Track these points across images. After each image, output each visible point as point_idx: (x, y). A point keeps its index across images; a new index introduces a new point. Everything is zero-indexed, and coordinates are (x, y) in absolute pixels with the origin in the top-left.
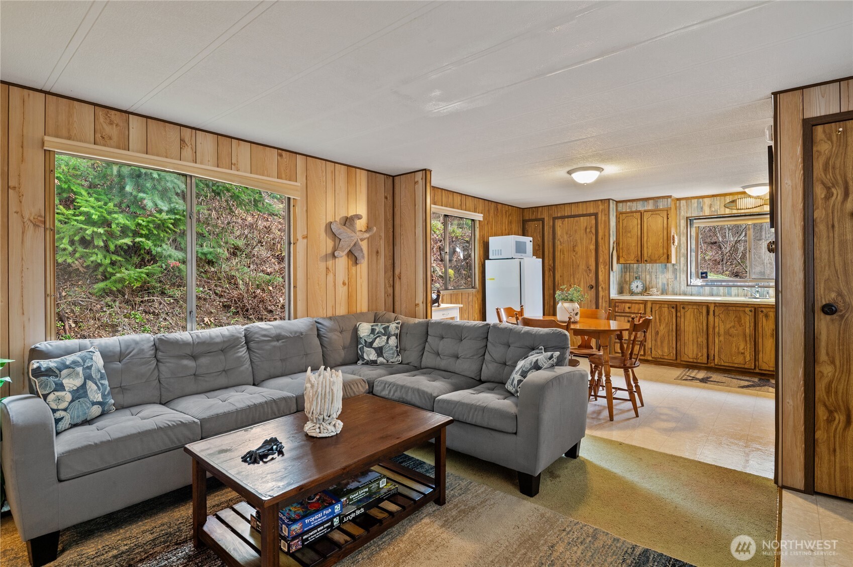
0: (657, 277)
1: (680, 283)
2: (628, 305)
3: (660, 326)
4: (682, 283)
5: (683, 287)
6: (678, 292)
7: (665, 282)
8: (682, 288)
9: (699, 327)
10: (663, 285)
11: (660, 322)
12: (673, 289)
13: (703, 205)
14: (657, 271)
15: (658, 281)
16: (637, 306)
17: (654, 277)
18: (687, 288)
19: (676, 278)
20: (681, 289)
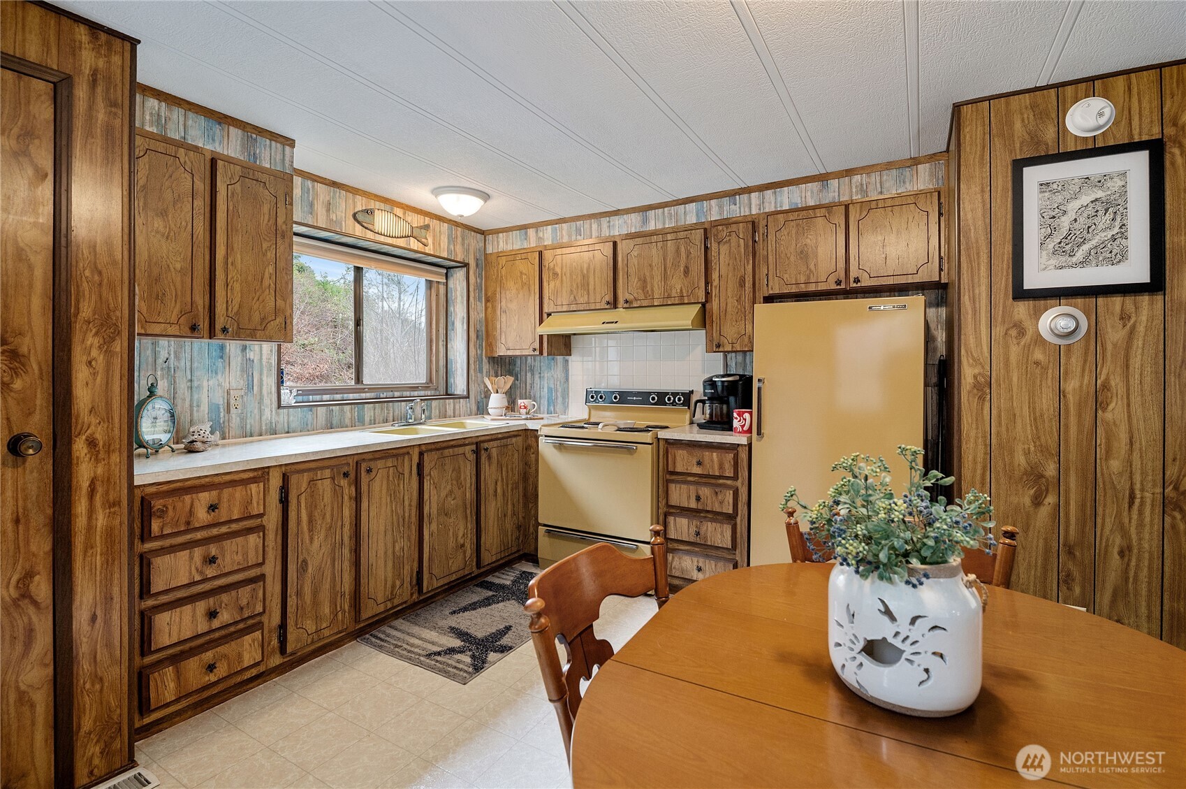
0: (195, 384)
1: (261, 402)
2: (205, 498)
3: (311, 539)
4: (266, 401)
5: (269, 413)
6: (257, 430)
7: (220, 400)
8: (267, 414)
9: (397, 513)
10: (214, 408)
11: (311, 530)
12: (243, 420)
13: (313, 199)
14: (195, 365)
15: (196, 397)
16: (239, 492)
17: (182, 386)
18: (278, 414)
19: (250, 387)
20: (264, 418)
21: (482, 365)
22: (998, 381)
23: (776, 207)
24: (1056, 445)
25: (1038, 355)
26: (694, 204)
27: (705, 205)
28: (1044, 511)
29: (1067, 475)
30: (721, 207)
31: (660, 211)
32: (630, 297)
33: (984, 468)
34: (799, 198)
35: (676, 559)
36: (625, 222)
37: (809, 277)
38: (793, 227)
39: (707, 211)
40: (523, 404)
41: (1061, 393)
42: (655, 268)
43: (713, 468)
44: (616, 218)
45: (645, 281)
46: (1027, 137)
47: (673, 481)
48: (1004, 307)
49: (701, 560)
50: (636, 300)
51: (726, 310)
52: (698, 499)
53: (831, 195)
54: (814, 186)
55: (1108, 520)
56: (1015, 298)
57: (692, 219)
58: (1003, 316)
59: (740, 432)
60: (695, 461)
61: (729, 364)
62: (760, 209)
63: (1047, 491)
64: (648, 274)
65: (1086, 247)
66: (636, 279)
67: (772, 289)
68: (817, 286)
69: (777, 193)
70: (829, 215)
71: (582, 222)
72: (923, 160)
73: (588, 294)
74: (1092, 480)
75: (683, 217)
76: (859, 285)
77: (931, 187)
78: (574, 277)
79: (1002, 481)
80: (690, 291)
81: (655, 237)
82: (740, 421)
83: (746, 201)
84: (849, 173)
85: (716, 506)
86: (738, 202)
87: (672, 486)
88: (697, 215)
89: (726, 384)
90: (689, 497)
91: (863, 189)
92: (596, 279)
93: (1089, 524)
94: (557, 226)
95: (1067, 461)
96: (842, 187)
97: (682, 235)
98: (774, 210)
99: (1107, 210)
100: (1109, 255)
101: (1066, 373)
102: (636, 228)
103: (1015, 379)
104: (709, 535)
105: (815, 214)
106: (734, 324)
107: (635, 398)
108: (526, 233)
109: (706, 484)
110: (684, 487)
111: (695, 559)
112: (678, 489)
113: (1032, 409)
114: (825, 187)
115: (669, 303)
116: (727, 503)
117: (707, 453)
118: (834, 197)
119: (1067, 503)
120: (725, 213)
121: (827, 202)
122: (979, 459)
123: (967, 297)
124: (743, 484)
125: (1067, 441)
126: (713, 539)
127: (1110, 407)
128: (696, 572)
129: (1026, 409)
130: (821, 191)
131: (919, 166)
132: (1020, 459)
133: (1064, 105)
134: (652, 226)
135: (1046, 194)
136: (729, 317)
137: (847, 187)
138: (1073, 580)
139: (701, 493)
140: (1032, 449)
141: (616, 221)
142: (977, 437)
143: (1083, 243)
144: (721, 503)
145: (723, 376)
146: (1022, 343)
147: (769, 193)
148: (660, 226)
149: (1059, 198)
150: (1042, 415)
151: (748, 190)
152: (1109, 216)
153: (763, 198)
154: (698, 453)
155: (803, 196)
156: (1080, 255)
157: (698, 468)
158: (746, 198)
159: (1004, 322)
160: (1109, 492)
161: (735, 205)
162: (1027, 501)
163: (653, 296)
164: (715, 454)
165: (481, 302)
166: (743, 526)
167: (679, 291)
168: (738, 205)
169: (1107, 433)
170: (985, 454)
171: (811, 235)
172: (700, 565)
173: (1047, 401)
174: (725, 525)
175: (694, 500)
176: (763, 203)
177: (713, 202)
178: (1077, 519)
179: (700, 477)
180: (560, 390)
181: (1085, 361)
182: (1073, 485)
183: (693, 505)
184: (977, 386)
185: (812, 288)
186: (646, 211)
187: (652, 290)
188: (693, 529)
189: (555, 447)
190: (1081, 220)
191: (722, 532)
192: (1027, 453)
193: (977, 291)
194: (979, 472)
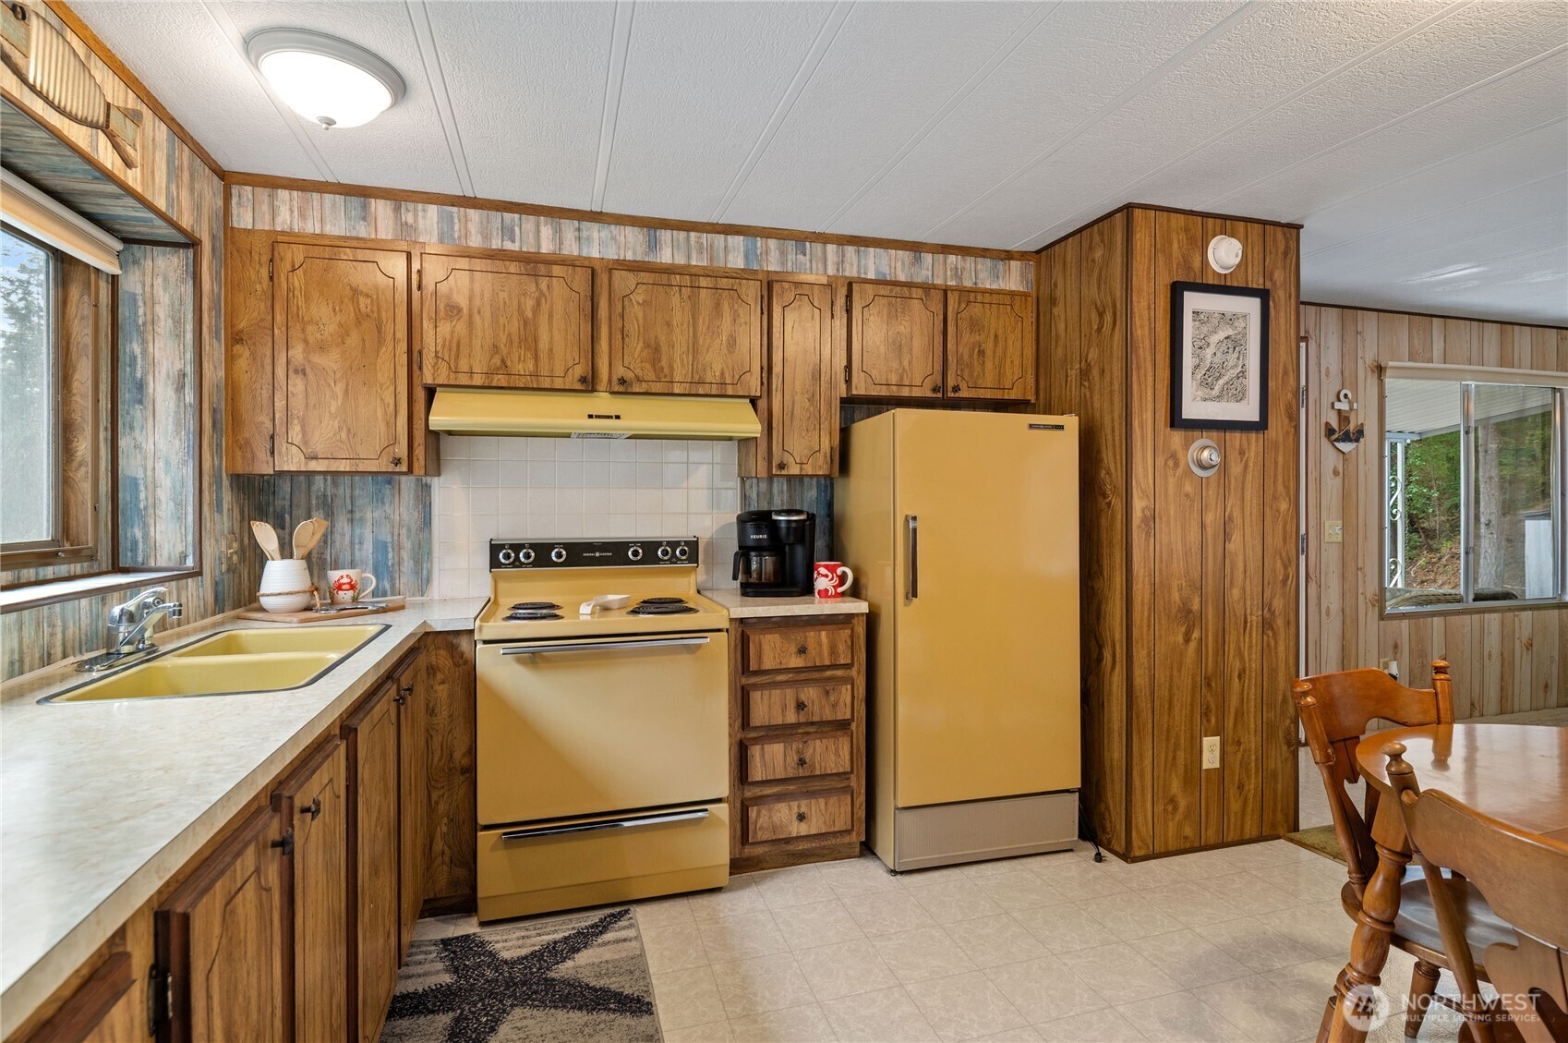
21: (222, 493)
22: (1160, 514)
23: (859, 272)
24: (1200, 578)
25: (1188, 488)
26: (742, 238)
27: (759, 244)
28: (1193, 645)
29: (1206, 606)
30: (783, 253)
31: (682, 234)
32: (629, 375)
33: (1150, 609)
34: (888, 267)
35: (764, 812)
36: (613, 238)
37: (902, 379)
38: (884, 305)
39: (761, 254)
40: (346, 580)
41: (1203, 526)
42: (678, 331)
43: (820, 654)
44: (596, 226)
45: (657, 350)
46: (1181, 259)
47: (756, 687)
48: (1164, 436)
49: (804, 803)
50: (639, 380)
51: (792, 413)
52: (800, 706)
53: (924, 272)
54: (904, 255)
55: (1231, 646)
56: (1173, 425)
57: (737, 261)
58: (1164, 447)
59: (831, 596)
60: (793, 649)
61: (747, 494)
62: (838, 270)
63: (1194, 625)
64: (662, 338)
65: (1221, 382)
66: (641, 344)
67: (856, 388)
68: (910, 391)
69: (861, 253)
70: (927, 299)
71: (517, 216)
72: (1015, 255)
73: (536, 358)
74: (1222, 613)
75: (722, 255)
76: (957, 395)
77: (1022, 290)
78: (502, 321)
79: (1163, 622)
80: (737, 377)
81: (678, 276)
82: (832, 579)
83: (820, 254)
84: (946, 249)
85: (828, 712)
86: (808, 252)
87: (756, 696)
88: (746, 257)
89: (794, 525)
90: (784, 708)
91: (957, 274)
92: (555, 332)
93: (1221, 652)
94: (455, 209)
95: (1206, 593)
96: (936, 265)
97: (724, 283)
98: (856, 275)
99: (1234, 348)
100: (1235, 392)
101: (1206, 506)
102: (634, 252)
103: (1172, 513)
104: (817, 758)
105: (910, 293)
106: (803, 434)
107: (597, 554)
108: (365, 207)
109: (807, 682)
110: (776, 693)
111: (794, 804)
112: (765, 697)
113: (1184, 544)
114: (917, 260)
115: (701, 392)
116: (842, 704)
117: (812, 633)
118: (927, 277)
119: (1207, 636)
120: (790, 264)
121: (919, 280)
122: (1146, 601)
123: (1137, 422)
124: (859, 672)
125: (1206, 573)
126: (823, 764)
127: (1233, 538)
128: (795, 823)
129: (1179, 544)
130: (913, 264)
131: (1011, 262)
132: (1176, 596)
133: (1207, 236)
134: (666, 256)
135: (1197, 323)
136: (797, 423)
137: (941, 267)
138: (1211, 711)
139: (803, 697)
140: (1184, 584)
141: (595, 231)
142: (1145, 576)
143: (1219, 377)
144: (834, 706)
145: (789, 512)
146: (1177, 475)
147: (850, 250)
148: (680, 260)
149: (1205, 329)
150: (1190, 549)
151: (824, 239)
152: (1236, 355)
153: (843, 256)
154: (798, 636)
155: (893, 266)
156: (1217, 388)
157: (798, 659)
158: (819, 249)
159: (1164, 451)
160: (1233, 619)
161: (805, 255)
162: (1180, 638)
163: (672, 376)
164: (823, 633)
165: (219, 341)
166: (860, 733)
167: (718, 374)
168: (808, 257)
169: (1231, 563)
170: (1150, 594)
171: (906, 321)
172: (802, 810)
173: (1194, 536)
174: (841, 739)
175: (793, 710)
176: (842, 261)
177: (772, 243)
178: (1213, 651)
179: (796, 673)
180: (407, 544)
181: (1218, 494)
182: (1210, 617)
183: (791, 717)
184: (1145, 520)
185: (905, 392)
186: (655, 229)
187: (671, 367)
188: (793, 758)
189: (520, 661)
190: (1219, 354)
191: (837, 750)
192: (1180, 590)
193: (1144, 417)
194: (1146, 614)
